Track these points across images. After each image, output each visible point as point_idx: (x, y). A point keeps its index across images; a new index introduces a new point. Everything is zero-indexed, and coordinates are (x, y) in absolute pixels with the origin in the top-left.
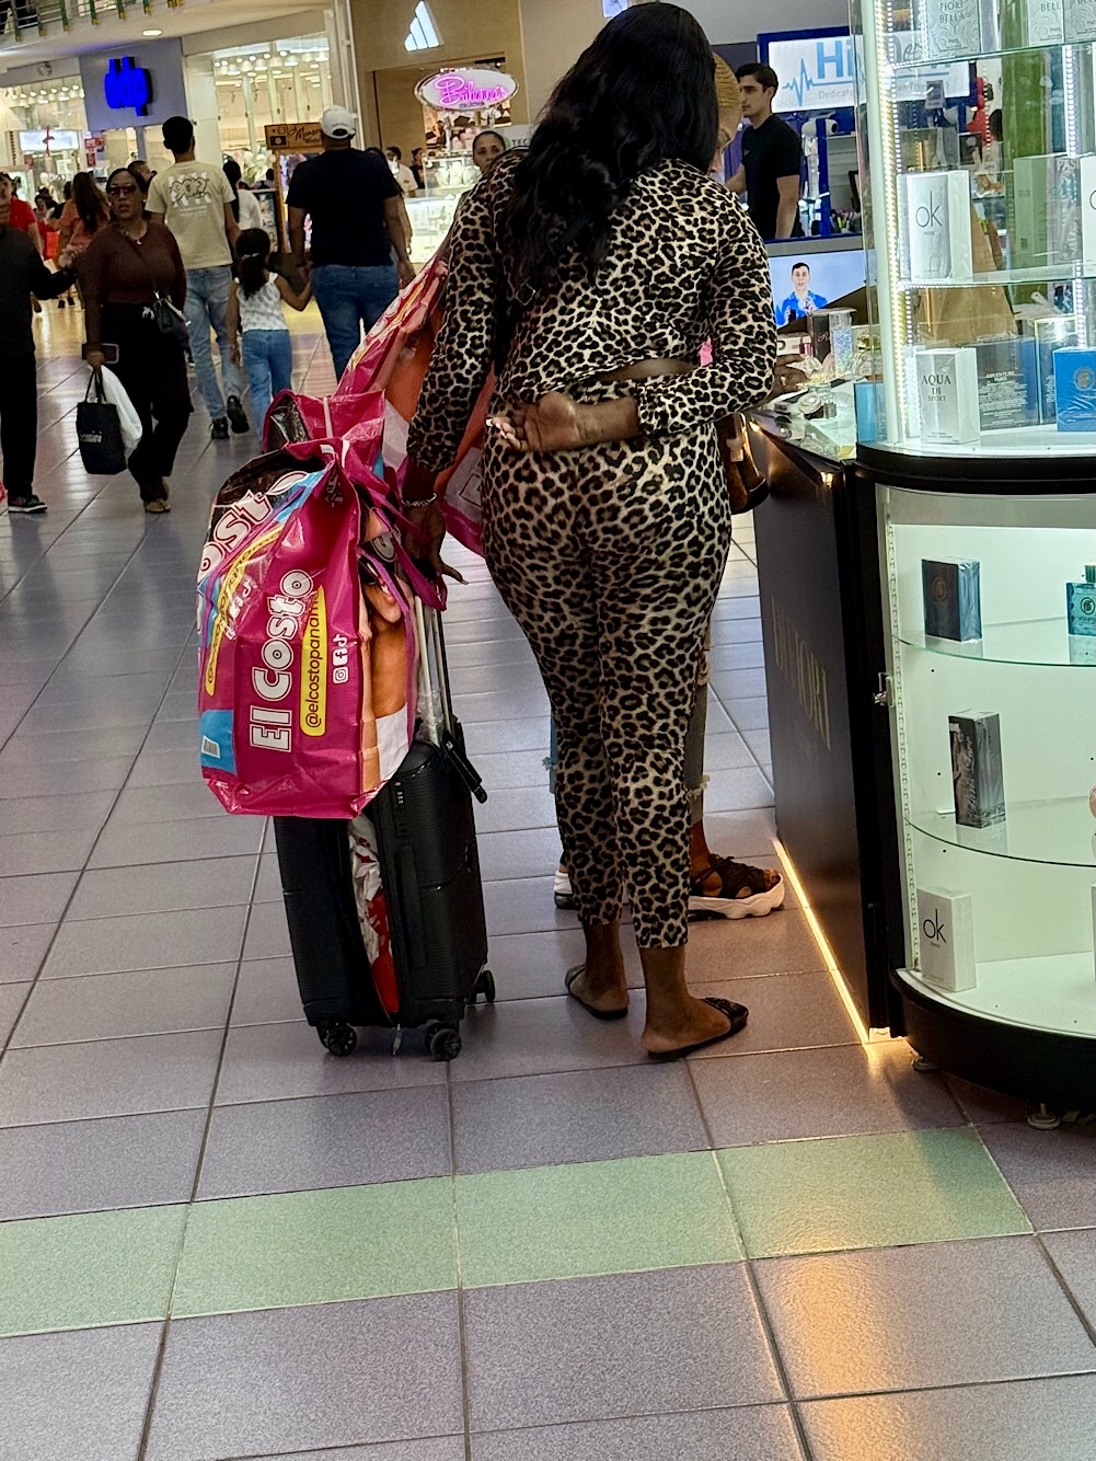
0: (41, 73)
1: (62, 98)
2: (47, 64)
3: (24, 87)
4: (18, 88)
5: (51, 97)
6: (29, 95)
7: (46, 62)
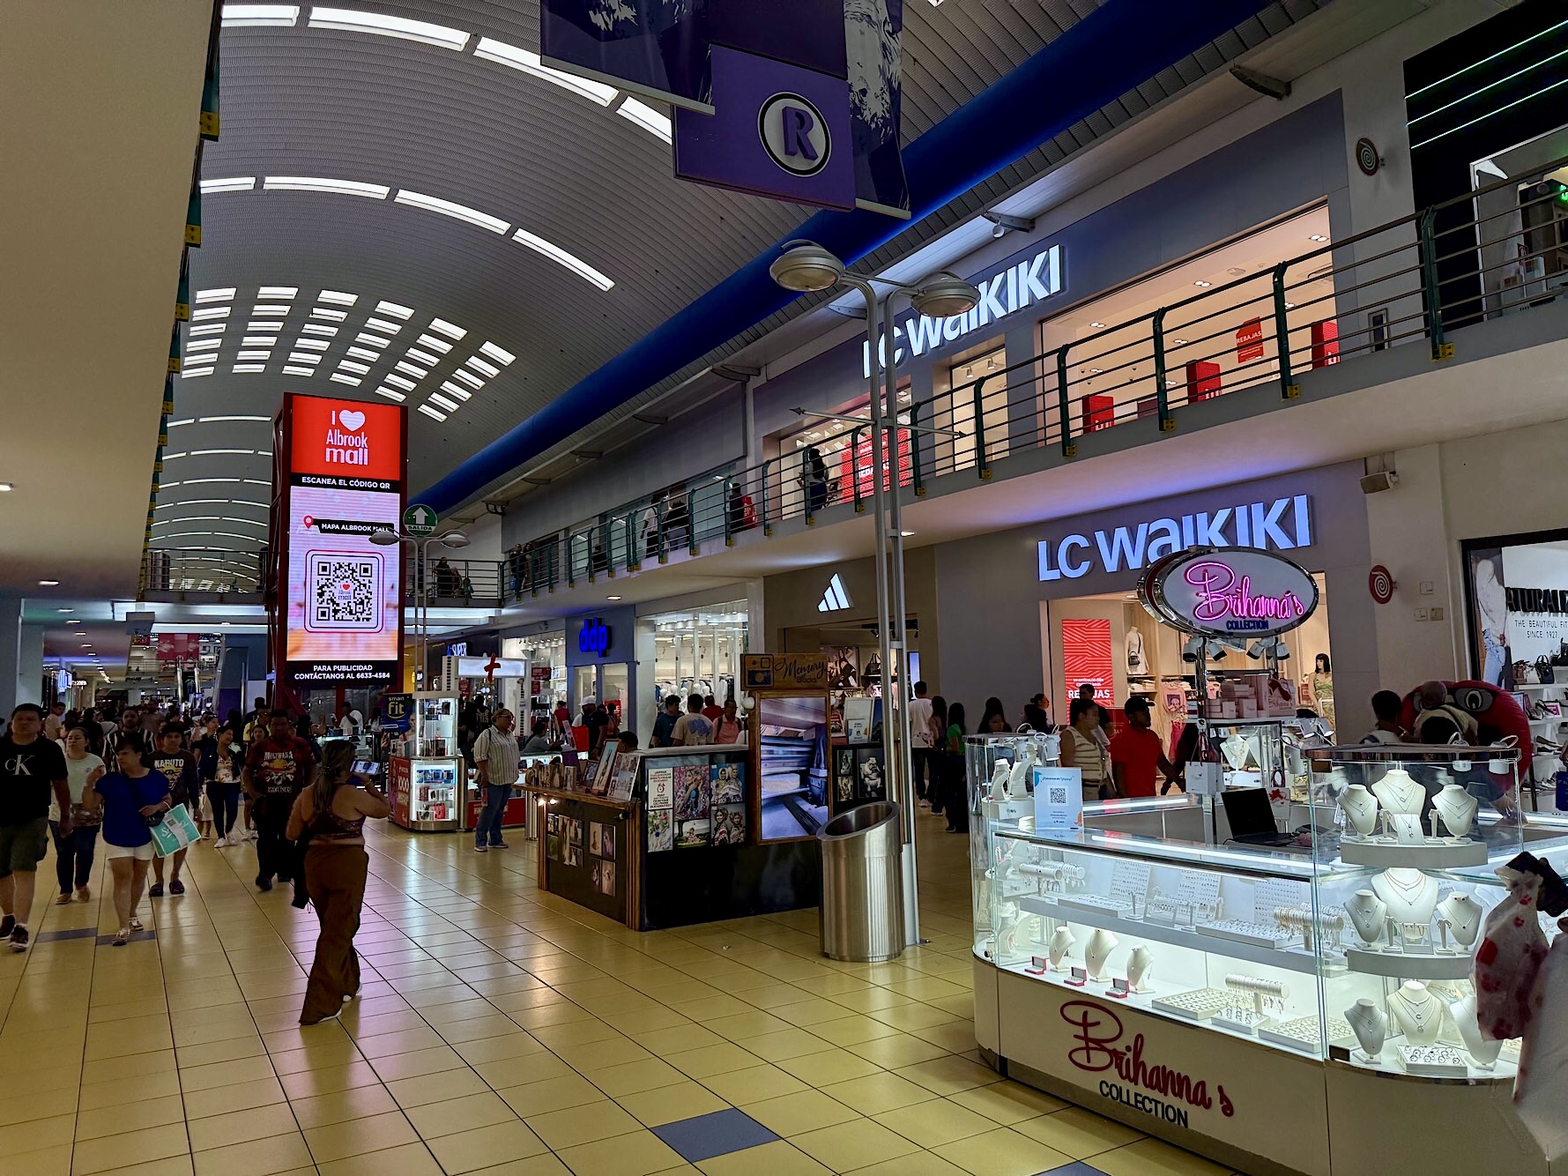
0: (541, 629)
1: (553, 645)
2: (545, 623)
3: (531, 638)
4: (527, 639)
5: (547, 645)
6: (533, 644)
7: (545, 622)
